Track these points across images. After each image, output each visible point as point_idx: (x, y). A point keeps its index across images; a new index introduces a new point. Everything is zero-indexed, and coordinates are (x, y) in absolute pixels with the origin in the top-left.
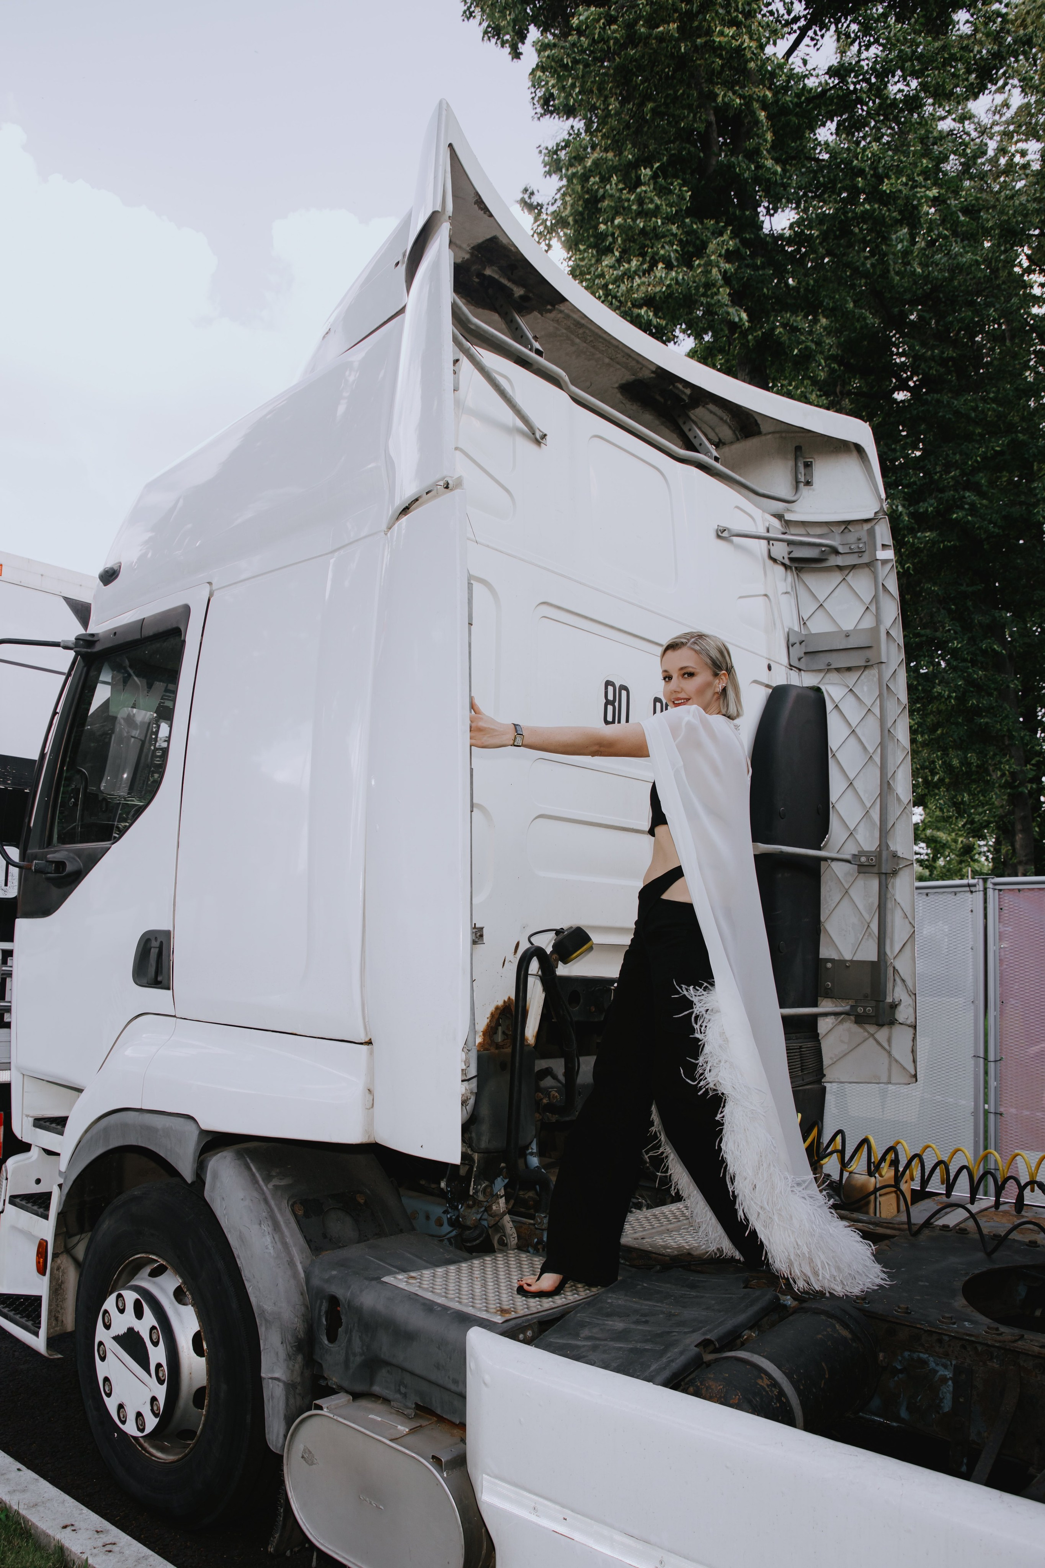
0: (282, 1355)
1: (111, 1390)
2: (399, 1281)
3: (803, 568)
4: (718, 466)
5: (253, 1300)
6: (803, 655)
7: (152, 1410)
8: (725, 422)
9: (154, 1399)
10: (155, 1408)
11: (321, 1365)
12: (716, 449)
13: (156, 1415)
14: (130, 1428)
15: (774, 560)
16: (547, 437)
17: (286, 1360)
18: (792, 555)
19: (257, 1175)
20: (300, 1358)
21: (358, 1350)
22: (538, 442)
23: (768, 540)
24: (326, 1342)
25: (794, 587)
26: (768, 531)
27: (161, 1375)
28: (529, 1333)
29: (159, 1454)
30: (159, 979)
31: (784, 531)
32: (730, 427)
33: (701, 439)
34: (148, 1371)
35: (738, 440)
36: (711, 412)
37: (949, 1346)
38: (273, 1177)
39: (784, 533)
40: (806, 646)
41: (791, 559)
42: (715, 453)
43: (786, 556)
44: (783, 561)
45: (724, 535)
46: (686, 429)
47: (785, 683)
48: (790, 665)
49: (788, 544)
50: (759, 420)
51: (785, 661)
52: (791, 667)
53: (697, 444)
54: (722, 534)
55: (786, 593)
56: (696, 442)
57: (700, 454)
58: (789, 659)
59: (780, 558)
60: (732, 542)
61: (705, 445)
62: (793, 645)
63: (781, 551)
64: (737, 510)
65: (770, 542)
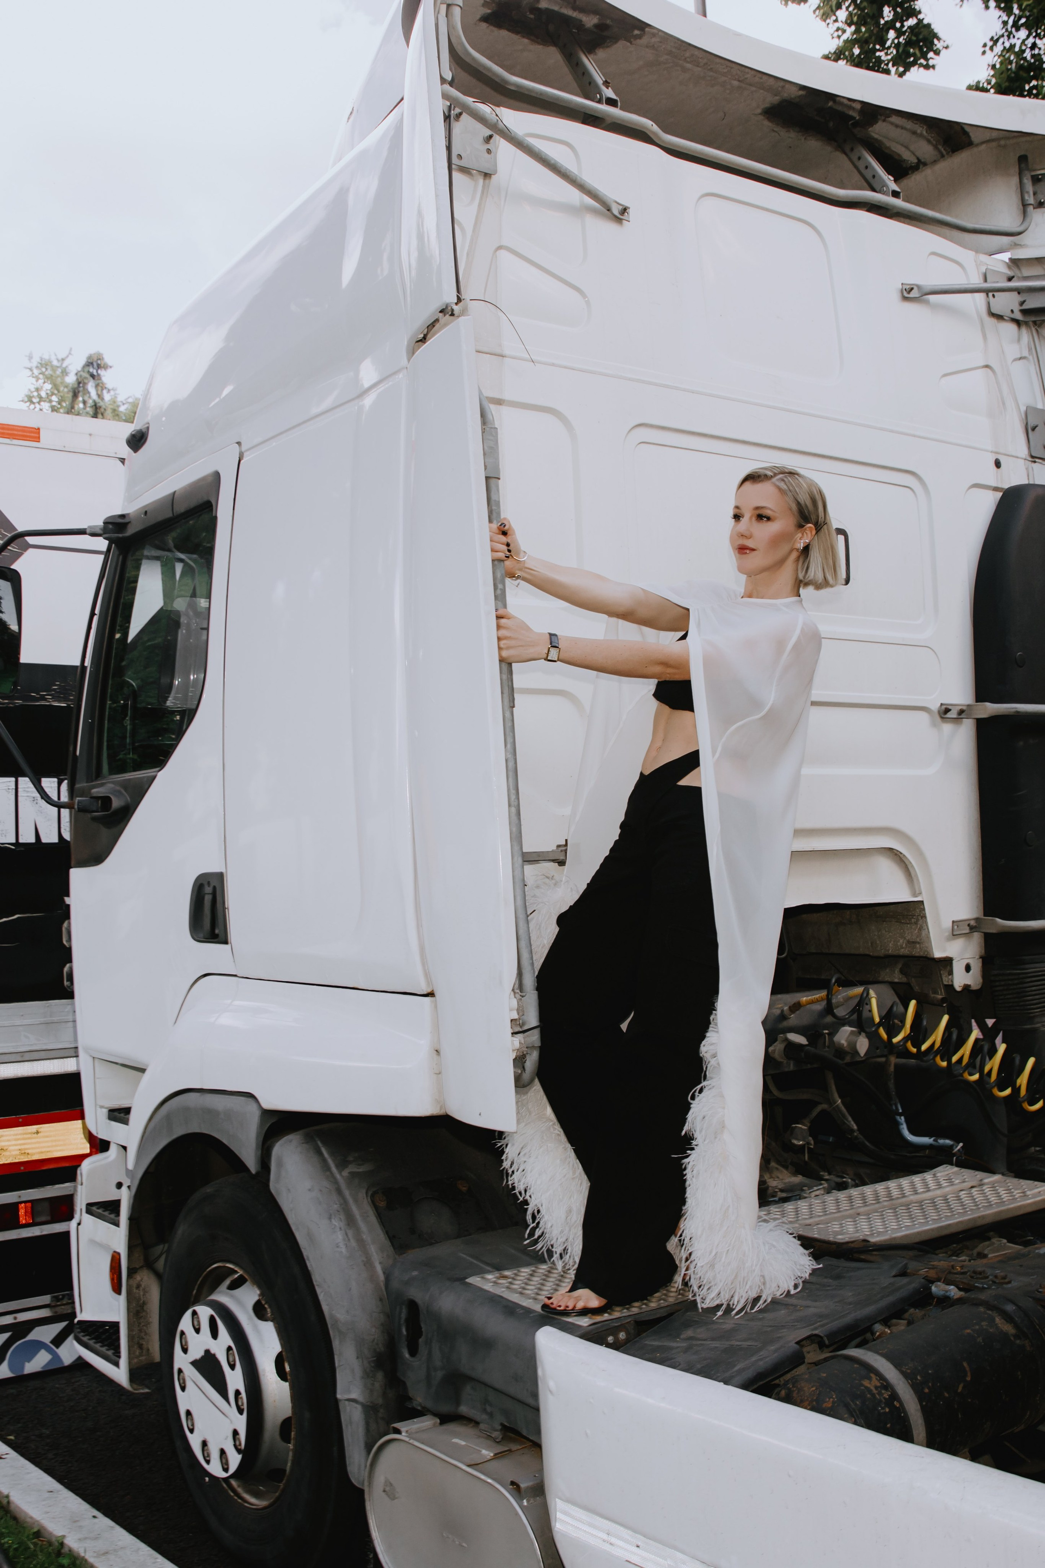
0: (358, 1372)
1: (193, 1425)
2: (488, 1282)
4: (898, 203)
5: (325, 1308)
7: (235, 1446)
8: (921, 135)
9: (235, 1433)
10: (237, 1443)
11: (404, 1383)
12: (895, 181)
13: (239, 1451)
14: (215, 1468)
15: (1001, 318)
16: (631, 211)
17: (363, 1378)
18: (1025, 307)
19: (330, 1161)
20: (380, 1375)
21: (438, 1363)
22: (618, 220)
23: (987, 291)
24: (407, 1355)
25: (1035, 348)
26: (986, 280)
27: (240, 1403)
28: (622, 1335)
29: (253, 1500)
30: (217, 931)
31: (1011, 273)
32: (929, 141)
33: (873, 169)
34: (226, 1398)
35: (943, 156)
36: (897, 126)
38: (350, 1163)
39: (1010, 279)
41: (1024, 312)
42: (893, 186)
43: (1017, 311)
44: (1013, 316)
45: (912, 295)
46: (855, 159)
47: (1025, 481)
48: (1032, 457)
49: (1019, 293)
50: (967, 129)
51: (1023, 451)
52: (1034, 458)
53: (869, 177)
54: (908, 294)
55: (1020, 358)
56: (868, 174)
57: (874, 190)
58: (1029, 448)
59: (1007, 313)
60: (927, 302)
61: (880, 177)
62: (1034, 429)
63: (1007, 303)
64: (933, 257)
65: (990, 294)
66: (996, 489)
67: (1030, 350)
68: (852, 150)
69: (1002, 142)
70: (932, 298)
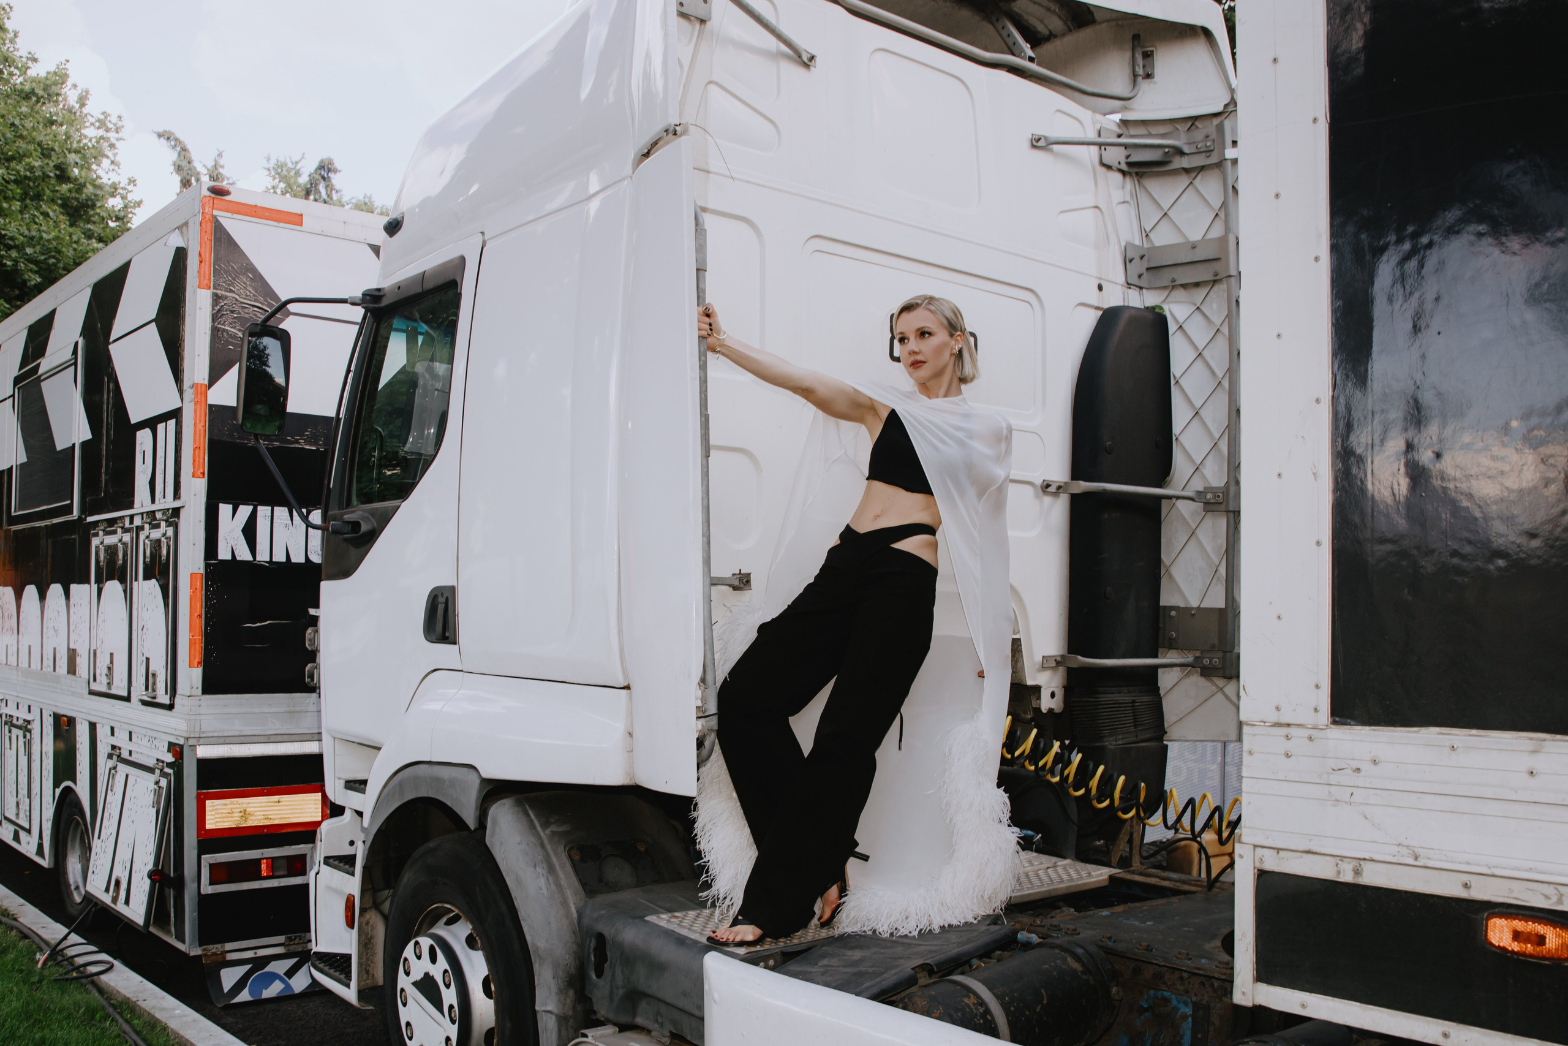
0: (555, 989)
2: (662, 920)
3: (1144, 173)
4: (1033, 66)
5: (528, 938)
6: (1145, 271)
11: (590, 999)
12: (1032, 48)
15: (1109, 167)
16: (817, 59)
17: (558, 994)
18: (1130, 160)
19: (536, 822)
20: (571, 992)
21: (619, 983)
22: (807, 66)
23: (1100, 145)
24: (594, 978)
25: (1135, 196)
26: (1099, 135)
27: (452, 1015)
28: (771, 962)
30: (448, 635)
31: (1120, 131)
33: (1014, 37)
34: (442, 1013)
37: (1189, 983)
38: (552, 823)
39: (1119, 136)
40: (1149, 261)
41: (1129, 164)
42: (1030, 53)
43: (1123, 161)
44: (1120, 167)
45: (1040, 144)
46: (999, 27)
47: (1121, 303)
48: (1128, 284)
49: (1126, 148)
50: (1092, 9)
51: (1121, 279)
52: (1129, 285)
53: (1010, 43)
54: (1037, 143)
55: (1124, 202)
56: (1010, 42)
57: (1013, 54)
58: (1126, 276)
59: (1115, 165)
60: (1051, 151)
61: (1019, 45)
62: (1131, 261)
63: (1116, 156)
64: (1058, 114)
65: (1103, 148)
66: (1097, 308)
67: (1132, 196)
68: (998, 20)
69: (1120, 22)
70: (1055, 147)
